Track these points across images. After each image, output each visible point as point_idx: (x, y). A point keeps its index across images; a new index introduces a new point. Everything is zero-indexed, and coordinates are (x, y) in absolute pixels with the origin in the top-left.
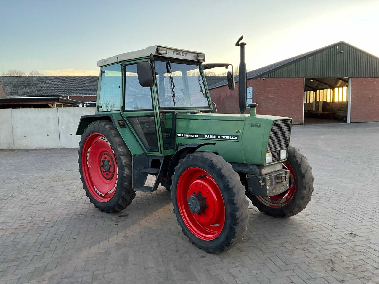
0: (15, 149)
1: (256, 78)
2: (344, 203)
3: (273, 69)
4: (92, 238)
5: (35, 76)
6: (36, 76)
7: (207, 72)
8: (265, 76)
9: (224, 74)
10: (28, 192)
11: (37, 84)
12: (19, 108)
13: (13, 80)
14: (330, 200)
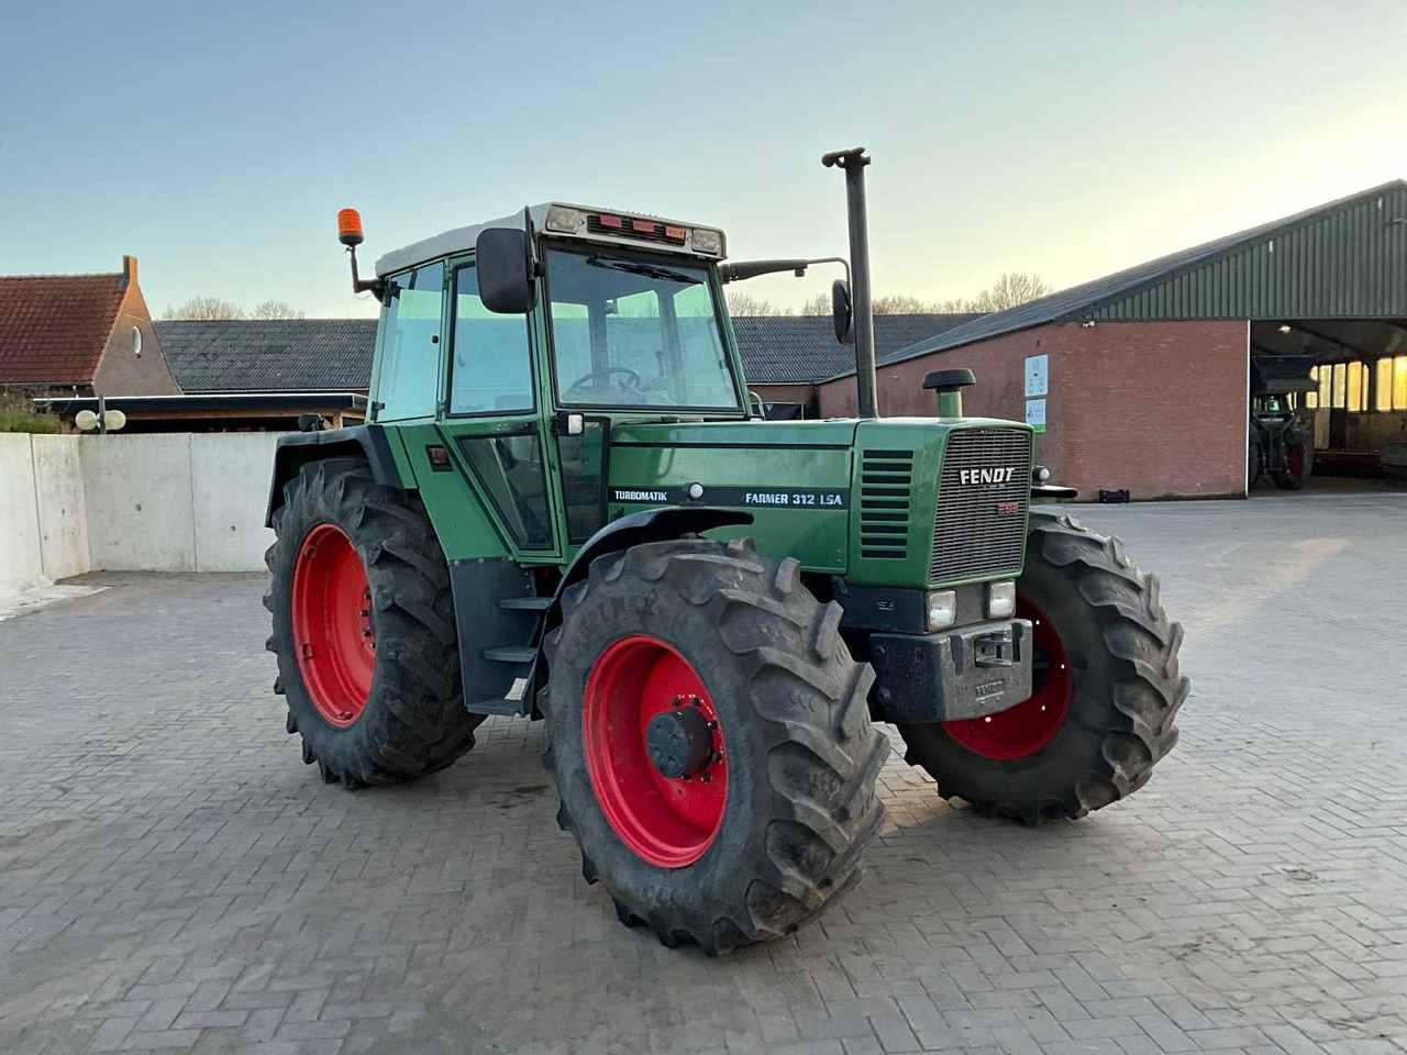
0: (200, 570)
1: (1060, 321)
2: (1308, 773)
3: (1130, 289)
4: (421, 851)
5: (274, 321)
6: (278, 318)
7: (890, 300)
8: (1097, 315)
9: (955, 306)
10: (232, 708)
11: (280, 349)
12: (218, 430)
13: (201, 334)
14: (1259, 763)
